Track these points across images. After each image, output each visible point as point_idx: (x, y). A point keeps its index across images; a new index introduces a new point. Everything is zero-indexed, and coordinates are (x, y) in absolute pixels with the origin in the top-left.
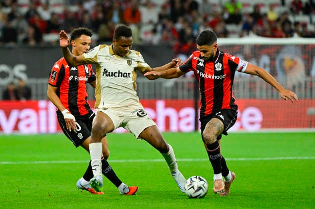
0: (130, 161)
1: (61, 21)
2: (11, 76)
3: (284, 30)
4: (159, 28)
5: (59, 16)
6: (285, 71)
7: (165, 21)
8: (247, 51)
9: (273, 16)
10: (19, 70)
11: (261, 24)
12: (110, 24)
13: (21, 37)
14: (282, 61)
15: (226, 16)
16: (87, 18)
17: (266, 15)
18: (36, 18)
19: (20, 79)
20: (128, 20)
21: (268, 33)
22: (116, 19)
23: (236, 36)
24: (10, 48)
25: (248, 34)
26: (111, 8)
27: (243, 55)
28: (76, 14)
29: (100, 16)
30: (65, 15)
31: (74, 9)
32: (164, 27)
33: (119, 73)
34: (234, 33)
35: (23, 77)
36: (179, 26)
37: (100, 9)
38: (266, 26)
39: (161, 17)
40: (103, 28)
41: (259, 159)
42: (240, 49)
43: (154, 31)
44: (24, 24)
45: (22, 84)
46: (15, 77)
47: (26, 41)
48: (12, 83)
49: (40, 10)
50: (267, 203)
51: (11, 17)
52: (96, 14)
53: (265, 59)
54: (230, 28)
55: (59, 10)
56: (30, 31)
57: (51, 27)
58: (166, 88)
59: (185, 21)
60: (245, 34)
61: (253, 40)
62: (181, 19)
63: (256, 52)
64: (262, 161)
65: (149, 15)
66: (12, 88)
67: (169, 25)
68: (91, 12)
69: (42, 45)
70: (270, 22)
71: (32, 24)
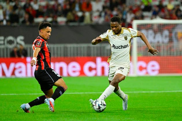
0: (86, 93)
1: (45, 10)
2: (15, 43)
3: (177, 15)
4: (103, 14)
5: (44, 7)
6: (178, 40)
7: (106, 10)
8: (155, 27)
9: (170, 7)
10: (20, 39)
11: (164, 11)
12: (74, 12)
13: (21, 20)
14: (176, 33)
15: (143, 7)
16: (60, 8)
17: (166, 6)
18: (30, 8)
19: (21, 45)
20: (84, 9)
21: (168, 17)
22: (77, 8)
23: (149, 18)
24: (15, 26)
25: (156, 18)
26: (74, 3)
27: (153, 30)
28: (54, 6)
29: (68, 7)
30: (47, 6)
31: (52, 3)
32: (106, 13)
33: (121, 47)
34: (147, 17)
35: (23, 43)
36: (115, 13)
37: (68, 3)
38: (166, 13)
39: (104, 7)
40: (70, 14)
41: (163, 92)
42: (151, 26)
43: (100, 16)
44: (23, 12)
45: (22, 48)
46: (17, 43)
47: (24, 22)
48: (16, 47)
49: (32, 3)
50: (168, 118)
51: (15, 7)
52: (65, 6)
53: (166, 33)
54: (145, 14)
55: (43, 4)
56: (27, 16)
57: (39, 13)
58: (107, 50)
59: (119, 10)
60: (154, 17)
61: (159, 21)
62: (116, 9)
63: (161, 28)
64: (164, 93)
65: (97, 6)
66: (16, 50)
67: (109, 12)
68: (63, 5)
69: (34, 24)
70: (169, 11)
71: (27, 12)
